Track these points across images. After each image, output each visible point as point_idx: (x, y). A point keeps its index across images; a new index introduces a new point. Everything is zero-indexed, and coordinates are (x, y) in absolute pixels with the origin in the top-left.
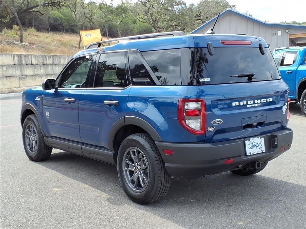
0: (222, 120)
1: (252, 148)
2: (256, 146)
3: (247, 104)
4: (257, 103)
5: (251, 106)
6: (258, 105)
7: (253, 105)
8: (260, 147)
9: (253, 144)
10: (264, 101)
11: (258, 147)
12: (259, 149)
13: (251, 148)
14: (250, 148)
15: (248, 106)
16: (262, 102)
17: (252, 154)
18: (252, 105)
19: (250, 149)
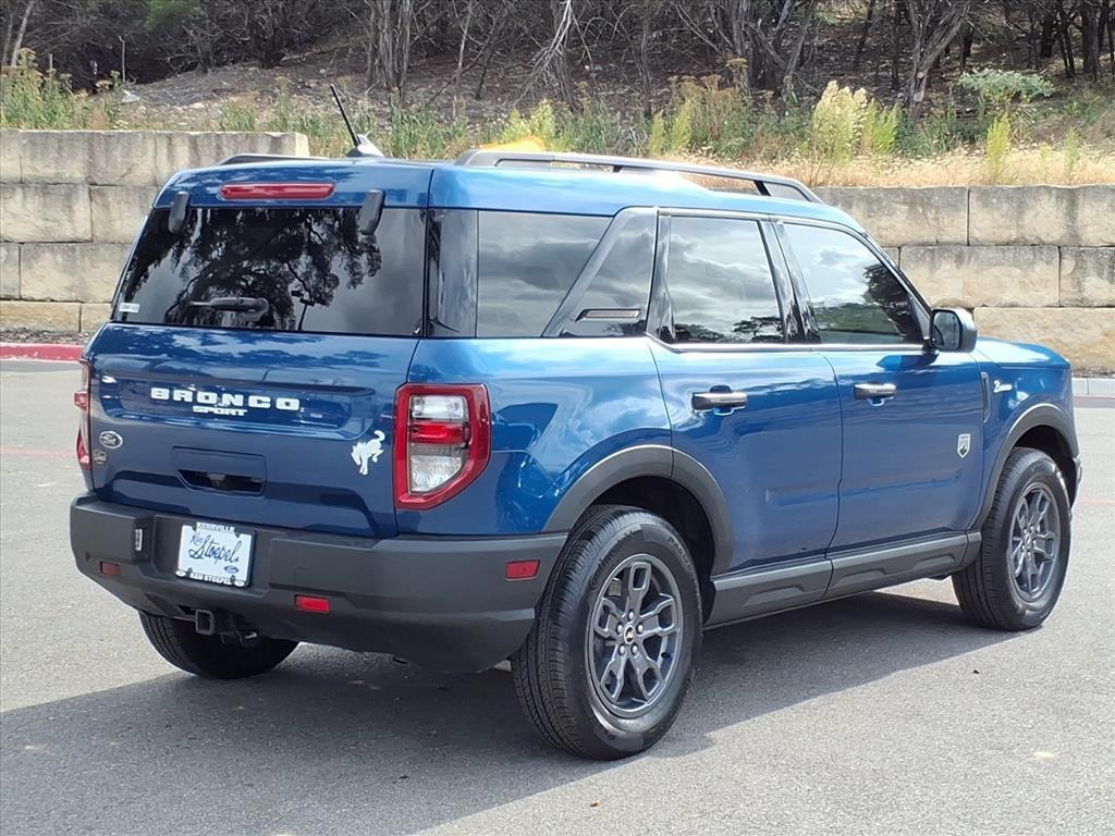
0: (120, 438)
1: (200, 557)
2: (214, 553)
3: (195, 402)
4: (232, 406)
5: (206, 410)
6: (233, 412)
7: (216, 411)
8: (228, 563)
9: (208, 543)
10: (259, 402)
11: (223, 563)
12: (226, 568)
13: (195, 556)
14: (192, 553)
15: (196, 409)
16: (251, 405)
17: (192, 576)
18: (211, 409)
19: (192, 556)
